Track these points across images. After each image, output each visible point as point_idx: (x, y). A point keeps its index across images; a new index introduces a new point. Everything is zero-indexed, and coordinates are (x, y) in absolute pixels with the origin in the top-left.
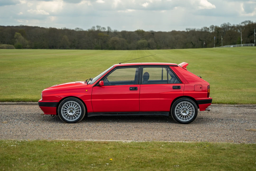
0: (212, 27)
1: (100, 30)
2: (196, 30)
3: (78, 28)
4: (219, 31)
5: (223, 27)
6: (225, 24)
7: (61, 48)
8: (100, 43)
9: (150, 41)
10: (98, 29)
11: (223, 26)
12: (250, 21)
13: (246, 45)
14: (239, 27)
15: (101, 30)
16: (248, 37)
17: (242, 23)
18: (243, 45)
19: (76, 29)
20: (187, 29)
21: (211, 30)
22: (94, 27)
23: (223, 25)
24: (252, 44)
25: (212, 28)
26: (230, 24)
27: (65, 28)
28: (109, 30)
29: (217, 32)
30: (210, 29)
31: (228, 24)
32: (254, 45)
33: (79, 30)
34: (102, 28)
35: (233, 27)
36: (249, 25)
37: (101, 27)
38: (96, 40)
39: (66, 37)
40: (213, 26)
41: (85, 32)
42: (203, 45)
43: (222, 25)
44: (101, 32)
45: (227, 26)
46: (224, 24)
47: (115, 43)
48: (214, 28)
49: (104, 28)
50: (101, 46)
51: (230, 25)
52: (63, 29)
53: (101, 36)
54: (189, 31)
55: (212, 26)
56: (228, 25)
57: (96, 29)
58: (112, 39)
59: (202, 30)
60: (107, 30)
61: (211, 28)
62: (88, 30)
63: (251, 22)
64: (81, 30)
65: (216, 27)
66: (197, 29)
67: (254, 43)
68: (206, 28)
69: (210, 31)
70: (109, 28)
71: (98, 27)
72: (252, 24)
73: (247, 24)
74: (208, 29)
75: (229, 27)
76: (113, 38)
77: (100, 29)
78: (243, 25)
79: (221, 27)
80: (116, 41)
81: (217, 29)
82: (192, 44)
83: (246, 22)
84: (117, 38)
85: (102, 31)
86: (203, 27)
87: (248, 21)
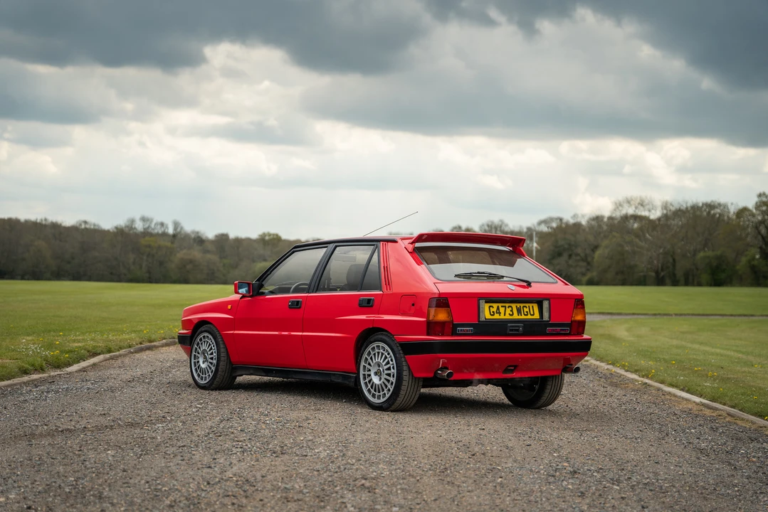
1: (150, 230)
3: (85, 222)
6: (492, 222)
7: (26, 277)
8: (144, 266)
10: (146, 226)
11: (487, 228)
12: (561, 220)
15: (153, 229)
17: (540, 223)
19: (81, 225)
22: (133, 221)
23: (488, 226)
26: (507, 225)
27: (46, 220)
28: (175, 229)
31: (500, 223)
33: (88, 226)
34: (156, 224)
36: (559, 228)
37: (154, 222)
38: (131, 257)
39: (42, 244)
41: (108, 231)
43: (483, 225)
44: (151, 235)
45: (499, 229)
46: (490, 224)
47: (189, 267)
49: (162, 224)
50: (147, 275)
53: (149, 246)
57: (139, 226)
58: (181, 254)
60: (171, 231)
62: (116, 228)
63: (564, 221)
64: (96, 227)
70: (176, 224)
71: (144, 219)
72: (567, 224)
73: (554, 225)
76: (185, 251)
77: (153, 226)
78: (544, 228)
80: (191, 261)
83: (552, 220)
84: (196, 254)
85: (156, 231)
87: (557, 219)
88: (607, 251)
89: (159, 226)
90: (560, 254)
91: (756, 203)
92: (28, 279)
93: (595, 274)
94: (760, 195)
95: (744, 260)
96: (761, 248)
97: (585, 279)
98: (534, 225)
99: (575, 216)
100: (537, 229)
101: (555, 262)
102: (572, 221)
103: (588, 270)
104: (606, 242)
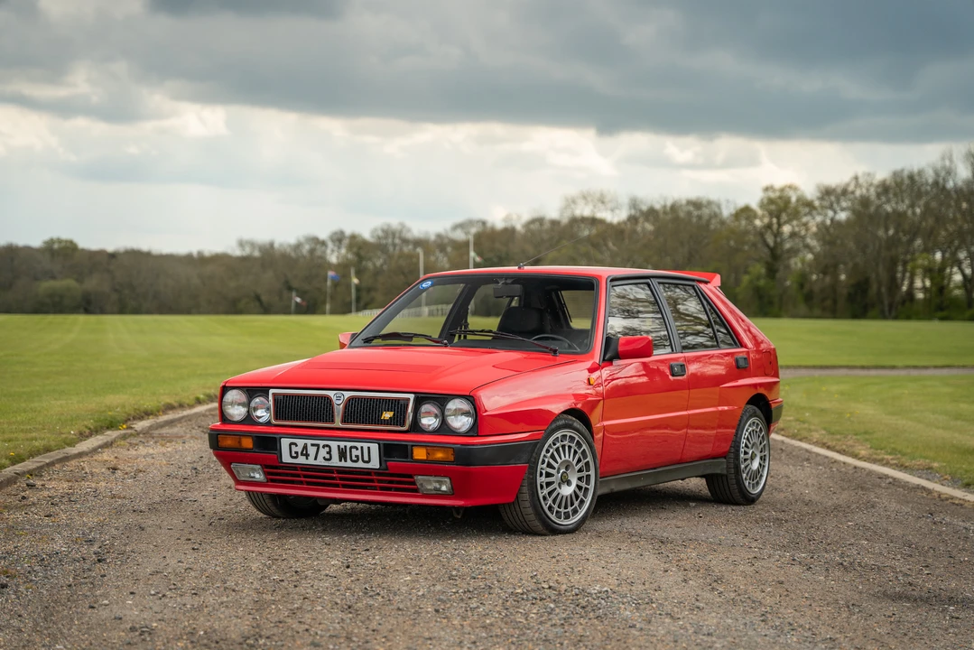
0: (338, 238)
2: (276, 245)
4: (362, 253)
5: (379, 238)
6: (389, 225)
9: (93, 283)
11: (380, 233)
12: (484, 223)
14: (443, 244)
17: (456, 227)
18: (429, 311)
20: (241, 244)
21: (333, 251)
23: (383, 231)
25: (337, 243)
26: (409, 230)
29: (356, 259)
30: (330, 245)
31: (399, 228)
35: (418, 243)
36: (480, 235)
40: (342, 233)
42: (291, 304)
43: (375, 230)
45: (397, 235)
46: (385, 227)
48: (346, 242)
51: (409, 236)
54: (247, 251)
55: (335, 233)
56: (401, 232)
59: (298, 246)
61: (333, 241)
63: (489, 225)
65: (353, 237)
66: (281, 245)
68: (316, 241)
69: (329, 251)
72: (492, 231)
73: (474, 230)
74: (323, 243)
75: (405, 241)
78: (459, 236)
79: (372, 241)
81: (359, 247)
82: (257, 304)
83: (471, 223)
86: (305, 237)
87: (478, 222)
91: (762, 200)
94: (766, 189)
95: (746, 279)
96: (767, 263)
98: (446, 231)
99: (507, 219)
100: (451, 235)
102: (500, 225)
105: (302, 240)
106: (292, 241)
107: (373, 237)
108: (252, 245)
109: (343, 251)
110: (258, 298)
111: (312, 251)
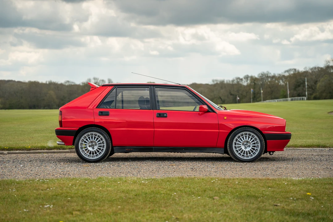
0: (247, 77)
2: (225, 82)
3: (68, 82)
4: (255, 82)
5: (260, 77)
6: (264, 72)
7: (46, 108)
10: (96, 82)
11: (261, 75)
12: (295, 70)
13: (295, 99)
14: (281, 77)
15: (99, 83)
16: (295, 89)
17: (286, 72)
18: (291, 99)
19: (66, 83)
20: (213, 81)
21: (245, 81)
22: (90, 80)
23: (262, 74)
24: (303, 97)
25: (246, 79)
26: (270, 73)
27: (51, 81)
29: (253, 83)
30: (244, 80)
31: (267, 73)
32: (305, 98)
33: (70, 83)
34: (100, 81)
35: (274, 77)
36: (294, 74)
37: (99, 80)
39: (52, 92)
40: (248, 76)
41: (78, 86)
42: (236, 100)
43: (259, 74)
46: (262, 73)
48: (249, 79)
49: (103, 81)
51: (269, 75)
52: (48, 83)
54: (215, 82)
55: (246, 76)
56: (267, 74)
57: (92, 82)
59: (233, 81)
60: (107, 83)
61: (245, 78)
62: (83, 83)
63: (297, 70)
64: (73, 84)
65: (252, 77)
66: (227, 81)
67: (305, 96)
68: (239, 78)
69: (243, 82)
70: (109, 80)
71: (95, 79)
72: (299, 72)
73: (292, 72)
74: (242, 80)
75: (268, 77)
78: (287, 74)
79: (258, 78)
81: (254, 80)
82: (220, 100)
83: (290, 70)
86: (235, 78)
87: (293, 69)
88: (323, 83)
89: (101, 82)
90: (299, 86)
92: (46, 109)
93: (317, 94)
97: (312, 96)
98: (282, 73)
99: (305, 68)
100: (284, 74)
101: (297, 89)
103: (313, 92)
104: (322, 79)
105: (235, 79)
106: (231, 79)
107: (258, 76)
108: (217, 81)
109: (249, 82)
110: (220, 98)
111: (238, 82)
